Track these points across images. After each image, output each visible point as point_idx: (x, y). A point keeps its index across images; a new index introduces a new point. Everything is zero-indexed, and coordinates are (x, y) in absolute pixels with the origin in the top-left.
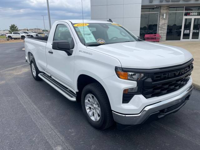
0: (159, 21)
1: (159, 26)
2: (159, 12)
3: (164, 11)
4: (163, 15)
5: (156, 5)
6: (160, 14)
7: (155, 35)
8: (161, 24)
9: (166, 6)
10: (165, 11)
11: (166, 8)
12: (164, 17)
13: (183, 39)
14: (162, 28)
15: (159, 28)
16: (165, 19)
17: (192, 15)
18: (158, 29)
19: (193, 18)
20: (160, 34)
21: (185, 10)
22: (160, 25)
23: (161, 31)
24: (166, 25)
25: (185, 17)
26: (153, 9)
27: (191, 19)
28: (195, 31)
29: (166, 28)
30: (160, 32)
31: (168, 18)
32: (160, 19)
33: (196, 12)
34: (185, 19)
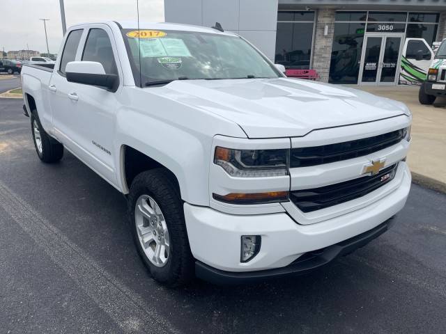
0: (315, 42)
1: (314, 53)
2: (314, 22)
3: (325, 19)
4: (323, 29)
5: (309, 6)
6: (316, 27)
7: (307, 72)
8: (318, 47)
9: (330, 9)
10: (327, 20)
11: (330, 12)
12: (326, 33)
13: (363, 81)
14: (320, 56)
15: (314, 55)
16: (326, 37)
17: (381, 31)
18: (313, 59)
19: (384, 36)
20: (317, 71)
21: (368, 20)
22: (316, 51)
23: (318, 64)
24: (330, 51)
25: (367, 35)
26: (302, 13)
27: (381, 39)
28: (388, 65)
29: (329, 56)
30: (315, 64)
31: (332, 35)
32: (318, 38)
33: (390, 24)
34: (369, 38)
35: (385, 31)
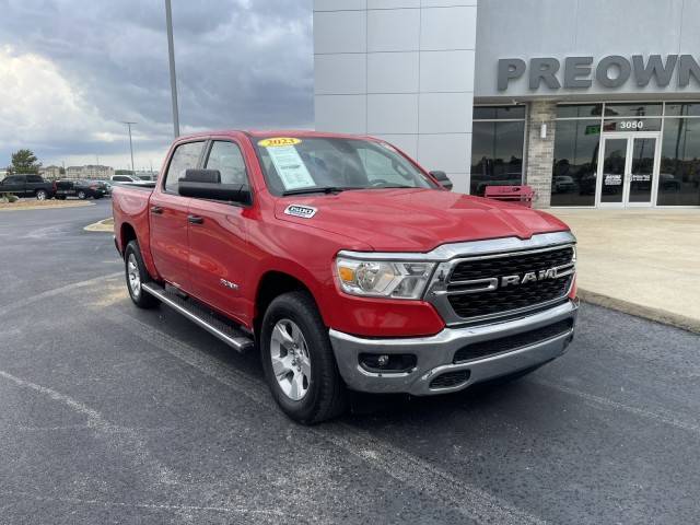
0: (527, 147)
1: (527, 163)
2: (526, 120)
3: (541, 116)
4: (539, 129)
5: (516, 98)
6: (529, 126)
7: (518, 189)
8: (532, 154)
9: (547, 102)
10: (544, 117)
11: (548, 106)
12: (544, 135)
13: (602, 201)
14: (537, 167)
15: (527, 166)
16: (544, 140)
17: (626, 130)
18: (526, 172)
19: (631, 137)
20: (533, 187)
21: (606, 115)
22: (529, 159)
23: (534, 177)
24: (550, 158)
25: (605, 136)
26: (507, 108)
27: (625, 141)
28: (639, 178)
29: (549, 166)
30: (530, 179)
31: (553, 137)
32: (532, 141)
33: (639, 120)
34: (608, 141)
35: (631, 130)
